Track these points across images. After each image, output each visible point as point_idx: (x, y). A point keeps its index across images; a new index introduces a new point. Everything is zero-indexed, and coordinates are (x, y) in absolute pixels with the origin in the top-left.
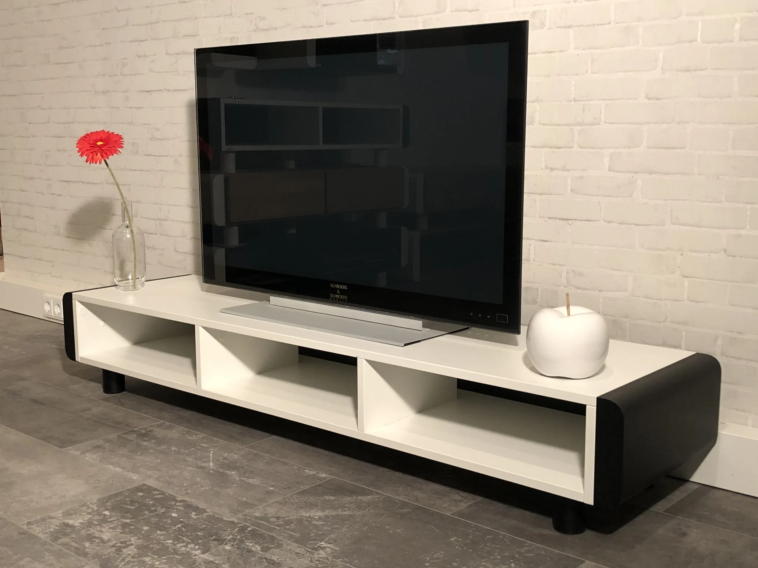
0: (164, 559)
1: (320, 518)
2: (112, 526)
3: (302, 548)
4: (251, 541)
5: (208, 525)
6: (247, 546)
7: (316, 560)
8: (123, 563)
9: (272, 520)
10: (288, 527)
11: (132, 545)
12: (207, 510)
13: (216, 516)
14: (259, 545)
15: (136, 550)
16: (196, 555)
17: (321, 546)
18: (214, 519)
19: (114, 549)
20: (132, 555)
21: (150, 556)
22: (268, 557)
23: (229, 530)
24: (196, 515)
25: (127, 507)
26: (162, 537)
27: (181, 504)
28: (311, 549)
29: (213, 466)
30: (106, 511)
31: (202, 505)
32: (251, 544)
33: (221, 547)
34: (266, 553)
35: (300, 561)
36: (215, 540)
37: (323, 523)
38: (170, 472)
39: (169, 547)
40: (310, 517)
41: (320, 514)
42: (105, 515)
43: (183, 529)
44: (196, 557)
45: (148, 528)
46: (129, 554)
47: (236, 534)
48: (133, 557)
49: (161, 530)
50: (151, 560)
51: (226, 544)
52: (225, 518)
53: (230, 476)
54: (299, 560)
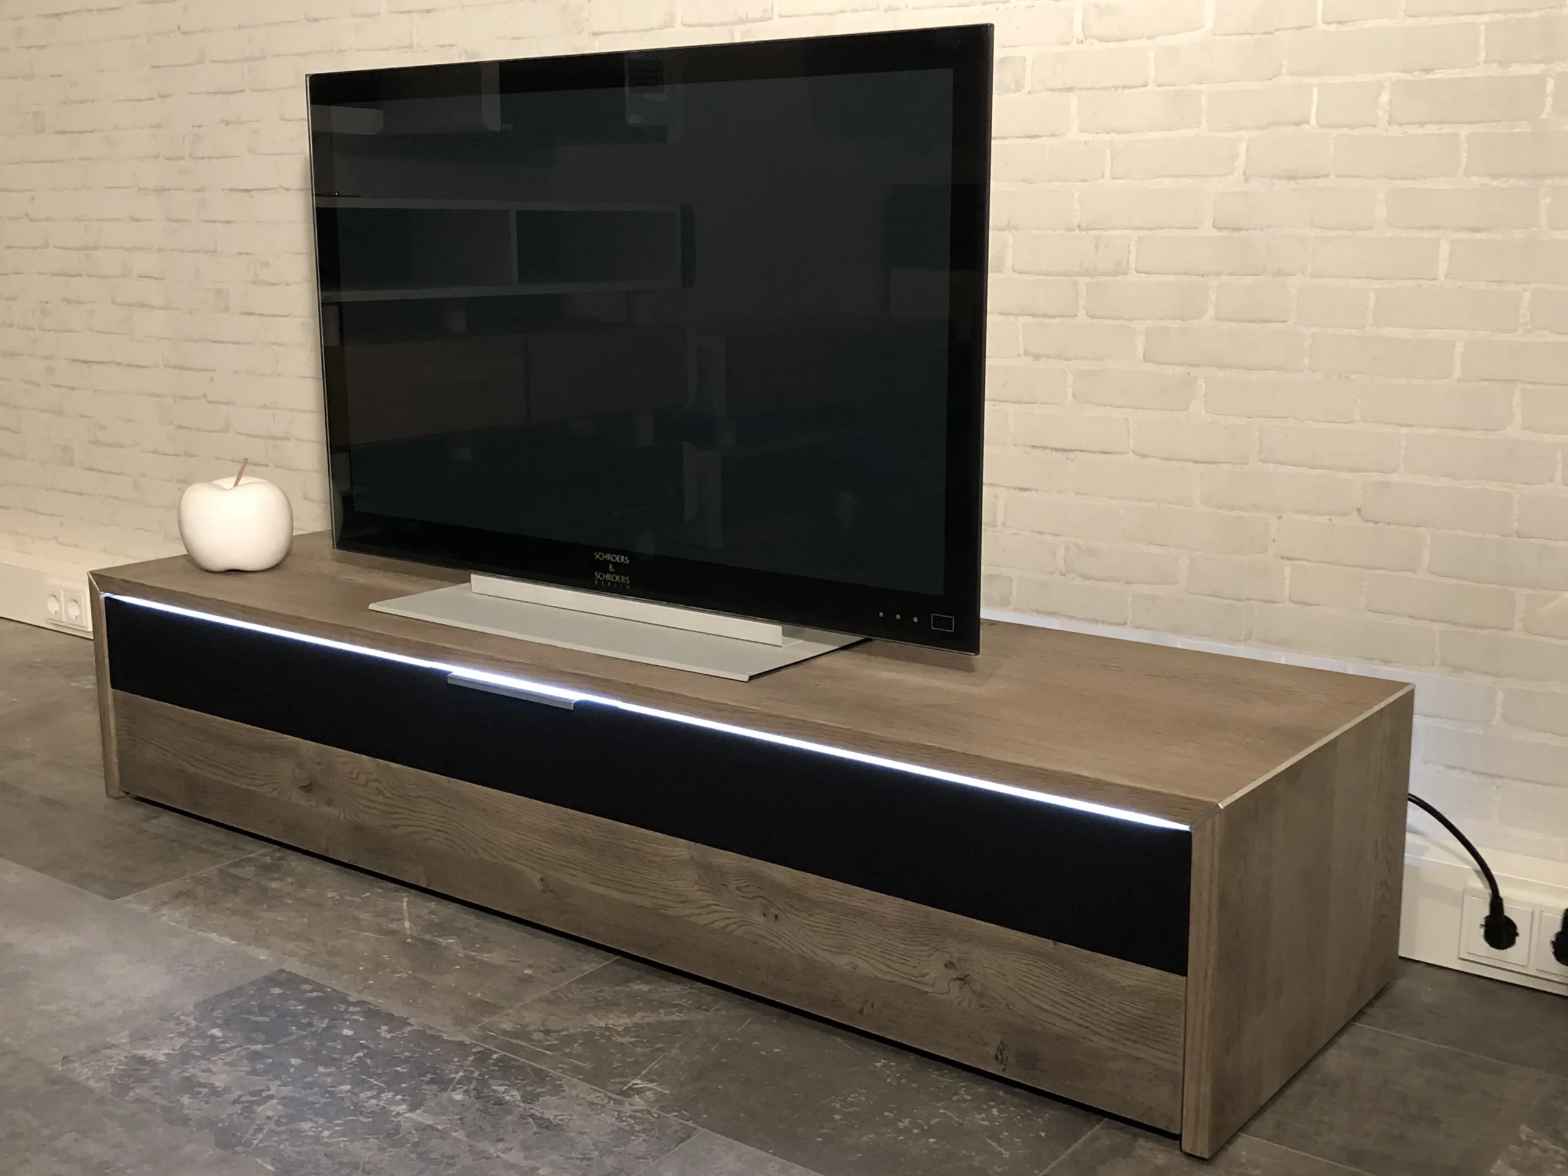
0: (339, 1125)
1: (627, 1031)
2: (229, 1059)
3: (599, 1092)
4: (500, 1082)
5: (415, 1052)
6: (495, 1091)
7: (629, 1117)
8: (260, 1136)
9: (537, 1036)
10: (568, 1050)
11: (272, 1097)
12: (410, 1021)
13: (429, 1032)
14: (518, 1089)
15: (280, 1107)
16: (398, 1114)
17: (635, 1086)
18: (426, 1038)
19: (238, 1108)
20: (276, 1118)
21: (311, 1120)
22: (537, 1114)
23: (456, 1059)
24: (389, 1032)
25: (253, 1018)
26: (329, 1080)
27: (357, 1009)
28: (617, 1094)
29: (411, 928)
30: (214, 1028)
31: (399, 1010)
32: (503, 1089)
33: (445, 1095)
34: (531, 1106)
35: (599, 1120)
36: (432, 1081)
37: (633, 1040)
38: (330, 944)
39: (346, 1099)
40: (607, 1028)
41: (625, 1021)
42: (213, 1037)
43: (368, 1061)
44: (399, 1118)
45: (299, 1061)
46: (269, 1118)
47: (472, 1068)
48: (278, 1123)
49: (325, 1065)
50: (313, 1127)
51: (454, 1090)
52: (445, 1036)
53: (445, 948)
54: (596, 1116)
